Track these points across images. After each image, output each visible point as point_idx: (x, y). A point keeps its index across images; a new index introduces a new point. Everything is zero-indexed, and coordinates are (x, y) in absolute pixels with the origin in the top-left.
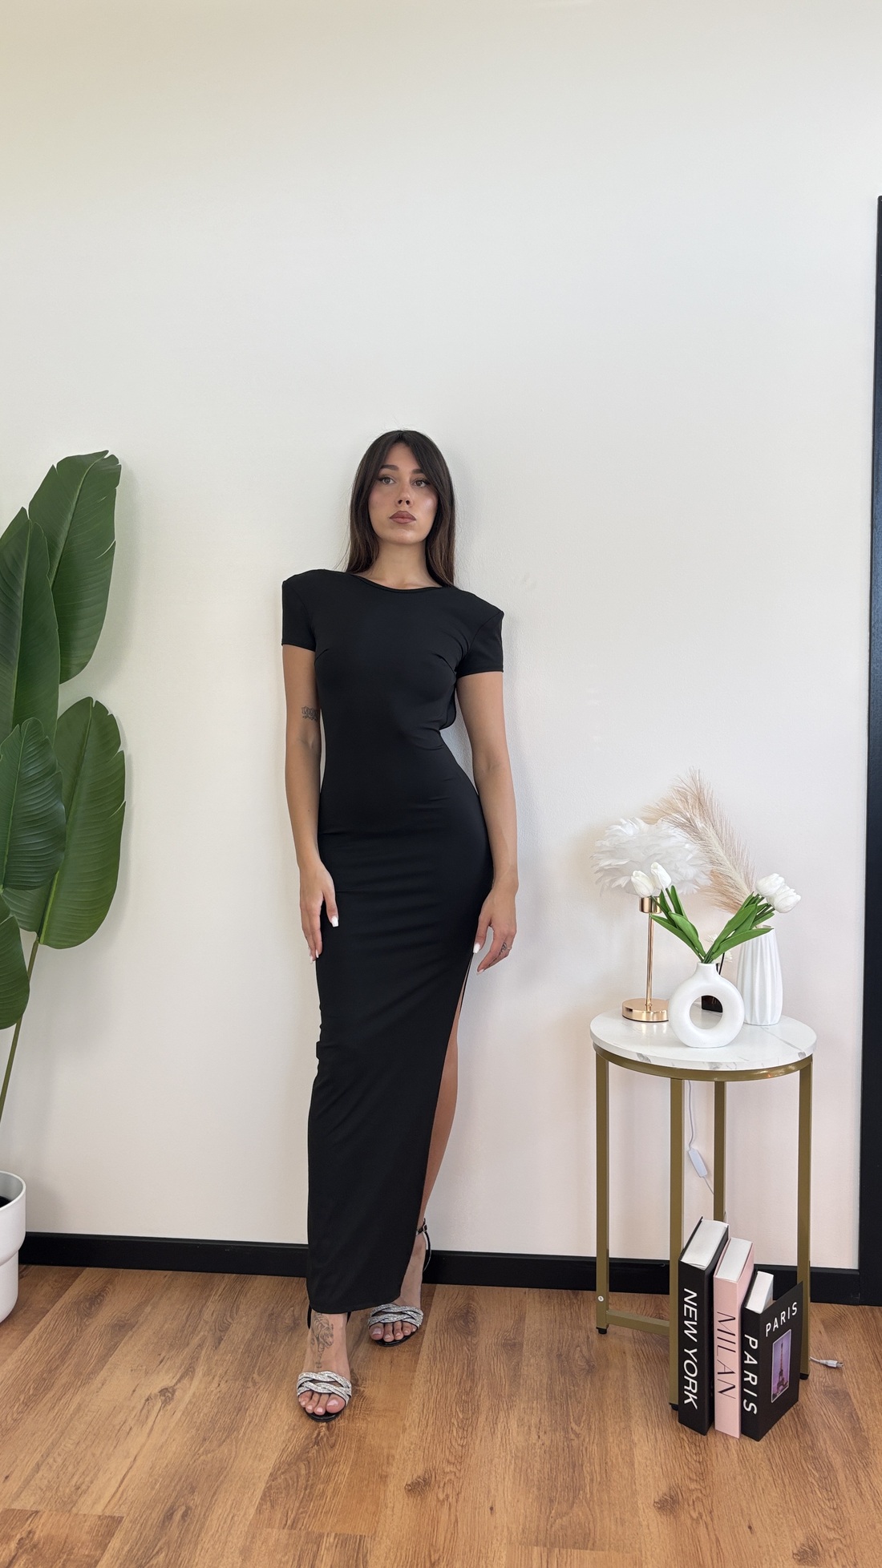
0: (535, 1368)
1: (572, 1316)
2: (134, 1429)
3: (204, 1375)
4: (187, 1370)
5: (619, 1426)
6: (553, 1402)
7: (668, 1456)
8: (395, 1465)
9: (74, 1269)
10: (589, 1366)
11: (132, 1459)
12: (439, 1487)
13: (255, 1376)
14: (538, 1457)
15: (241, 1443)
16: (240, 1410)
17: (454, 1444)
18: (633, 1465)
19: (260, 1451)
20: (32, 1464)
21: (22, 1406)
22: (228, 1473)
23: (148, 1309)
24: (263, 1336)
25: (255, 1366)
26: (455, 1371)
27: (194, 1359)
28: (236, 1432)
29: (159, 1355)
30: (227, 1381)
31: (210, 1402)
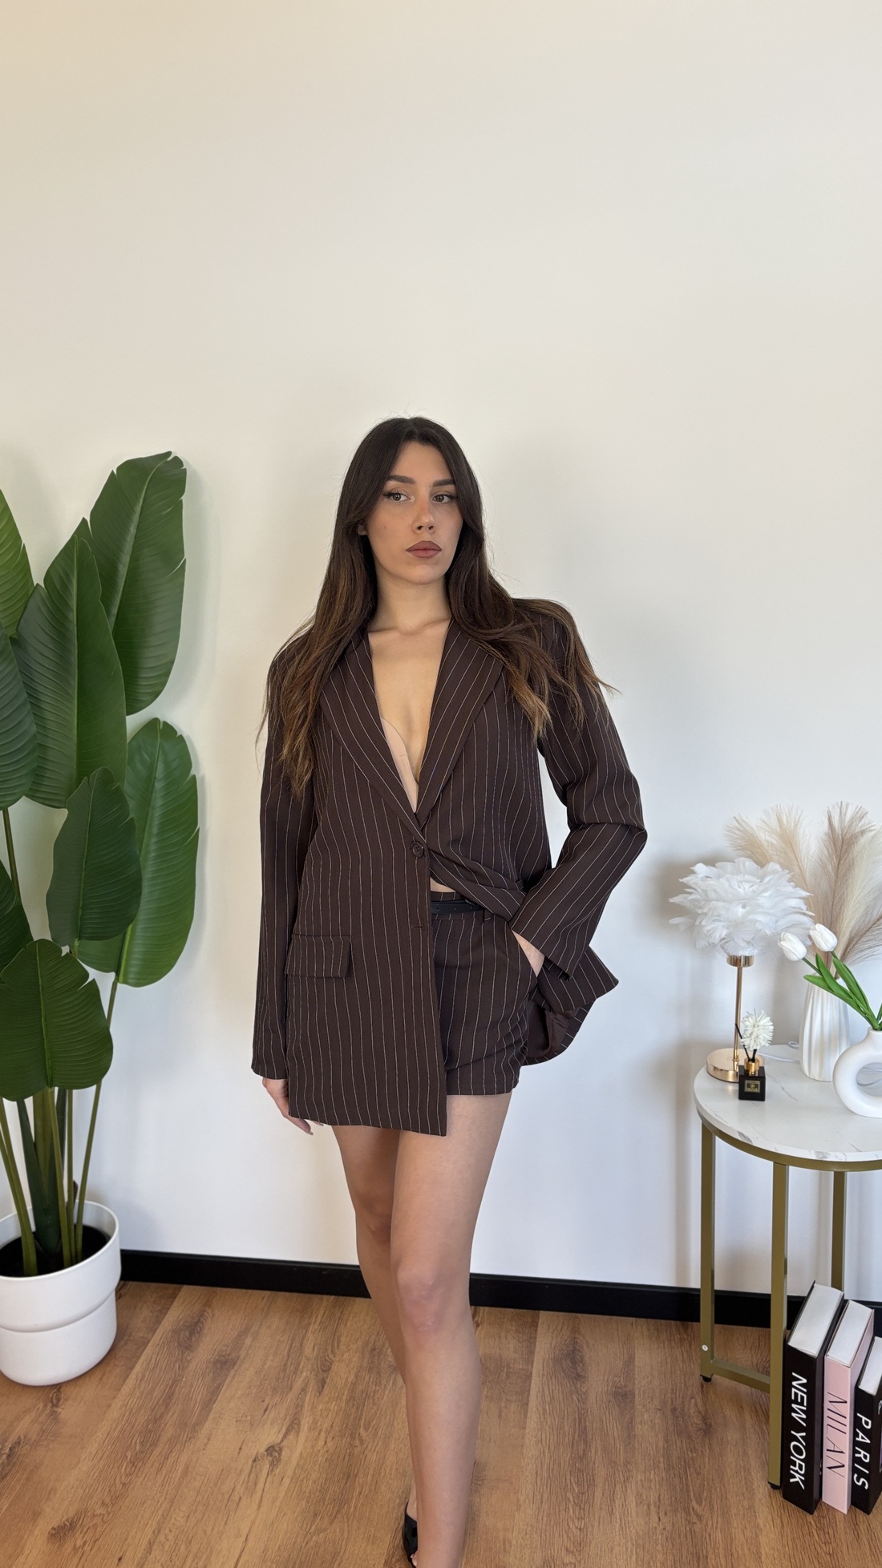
0: (649, 1426)
1: (683, 1357)
2: (242, 1500)
3: (309, 1431)
4: (292, 1422)
5: (743, 1506)
6: (671, 1472)
7: (797, 1546)
9: (171, 1287)
10: (706, 1424)
11: (243, 1538)
13: (362, 1430)
14: (660, 1545)
15: (352, 1522)
16: (349, 1476)
17: (571, 1526)
18: (760, 1558)
19: (373, 1530)
20: (145, 1542)
21: (130, 1465)
22: (342, 1558)
23: (248, 1341)
24: (367, 1378)
25: (360, 1419)
26: (566, 1428)
27: (298, 1407)
28: (346, 1506)
29: (263, 1401)
30: (333, 1438)
31: (317, 1466)
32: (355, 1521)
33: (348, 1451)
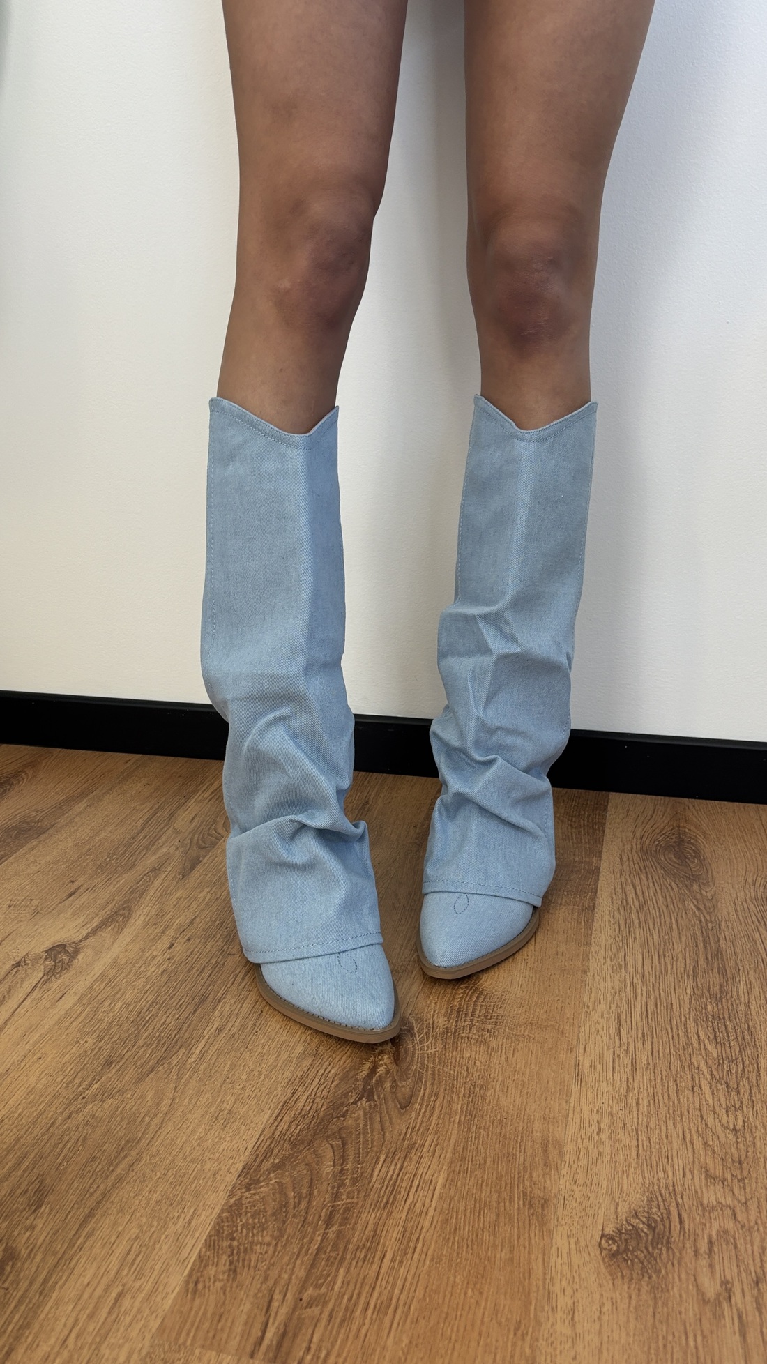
3: (146, 925)
4: (116, 912)
8: (564, 1172)
12: (696, 1252)
15: (188, 1081)
19: (230, 1099)
27: (136, 893)
28: (183, 1050)
29: (73, 882)
30: (189, 939)
31: (143, 980)
32: (194, 1082)
33: (214, 961)
